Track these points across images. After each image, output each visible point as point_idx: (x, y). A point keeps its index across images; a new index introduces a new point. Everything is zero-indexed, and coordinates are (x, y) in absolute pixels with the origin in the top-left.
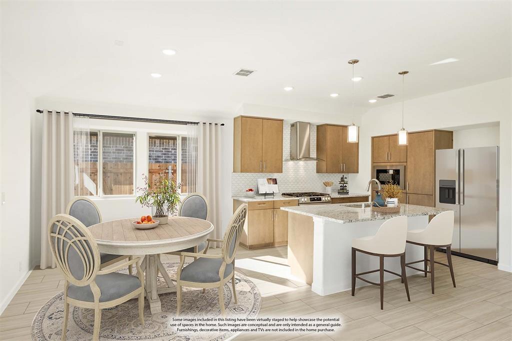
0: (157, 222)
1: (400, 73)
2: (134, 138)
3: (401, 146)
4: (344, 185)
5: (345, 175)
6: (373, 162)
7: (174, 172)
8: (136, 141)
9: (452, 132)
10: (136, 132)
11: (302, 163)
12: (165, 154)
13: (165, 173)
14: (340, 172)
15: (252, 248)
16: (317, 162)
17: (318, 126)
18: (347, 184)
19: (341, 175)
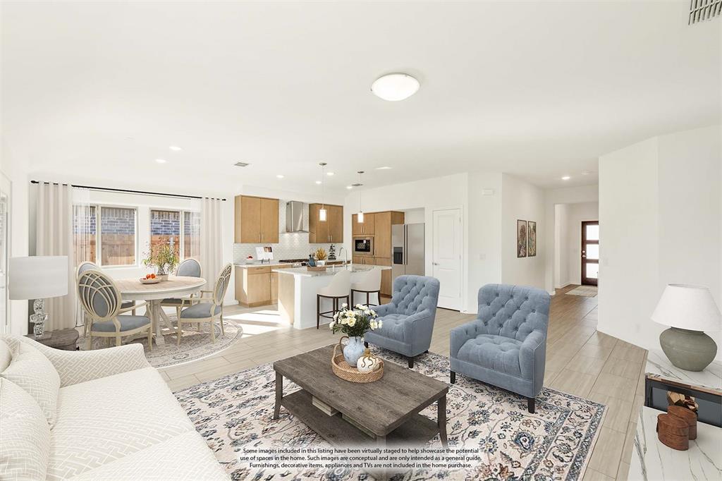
0: (160, 278)
1: (358, 173)
2: (135, 212)
3: (360, 224)
4: (333, 252)
5: (334, 245)
6: (353, 234)
7: (177, 243)
8: (137, 215)
9: (404, 213)
10: (137, 207)
11: (296, 235)
12: (165, 226)
13: (167, 244)
14: (328, 242)
15: (251, 306)
16: (309, 235)
17: (310, 205)
18: (335, 251)
19: (329, 245)
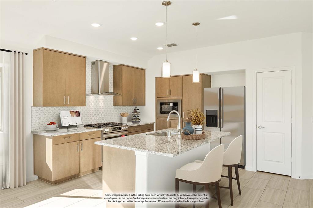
1: (193, 24)
4: (137, 115)
5: (138, 107)
6: (157, 97)
9: (210, 76)
11: (101, 97)
14: (132, 105)
15: (57, 182)
16: (114, 97)
17: (114, 66)
18: (139, 114)
19: (134, 107)
